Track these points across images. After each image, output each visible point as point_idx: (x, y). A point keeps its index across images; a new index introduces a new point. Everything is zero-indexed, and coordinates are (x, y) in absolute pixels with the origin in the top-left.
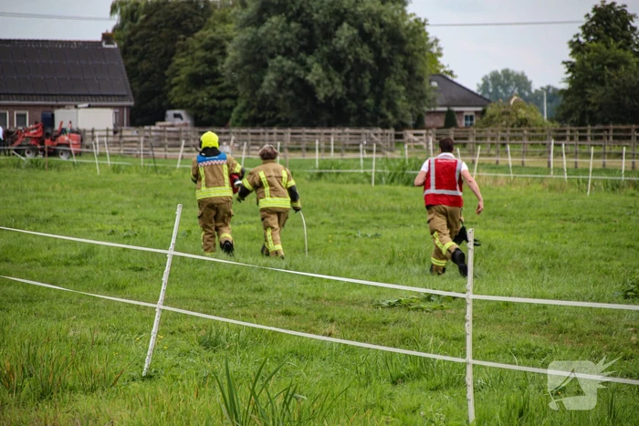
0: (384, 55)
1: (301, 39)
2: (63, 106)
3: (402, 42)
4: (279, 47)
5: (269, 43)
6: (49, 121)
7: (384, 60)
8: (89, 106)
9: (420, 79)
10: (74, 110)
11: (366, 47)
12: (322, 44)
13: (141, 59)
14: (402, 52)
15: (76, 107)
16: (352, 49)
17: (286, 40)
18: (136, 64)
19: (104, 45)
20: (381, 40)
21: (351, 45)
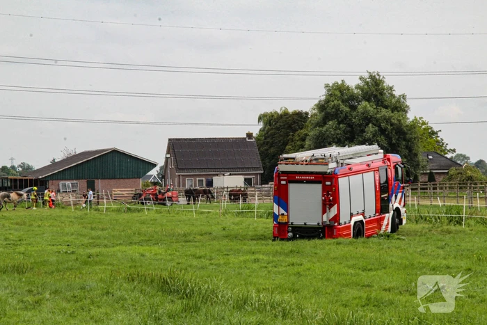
0: (394, 141)
1: (346, 134)
2: (217, 175)
3: (405, 134)
4: (334, 139)
5: (328, 136)
6: (210, 183)
7: (394, 144)
8: (230, 175)
9: (416, 155)
10: (222, 177)
11: (382, 137)
12: (358, 136)
13: (270, 147)
14: (405, 139)
15: (224, 175)
16: (375, 138)
17: (338, 134)
18: (267, 150)
19: (247, 140)
20: (391, 133)
21: (374, 136)
